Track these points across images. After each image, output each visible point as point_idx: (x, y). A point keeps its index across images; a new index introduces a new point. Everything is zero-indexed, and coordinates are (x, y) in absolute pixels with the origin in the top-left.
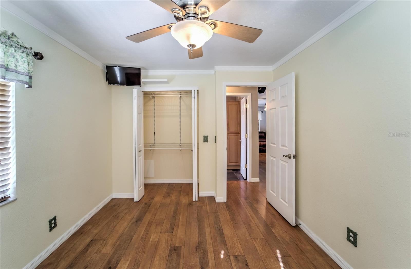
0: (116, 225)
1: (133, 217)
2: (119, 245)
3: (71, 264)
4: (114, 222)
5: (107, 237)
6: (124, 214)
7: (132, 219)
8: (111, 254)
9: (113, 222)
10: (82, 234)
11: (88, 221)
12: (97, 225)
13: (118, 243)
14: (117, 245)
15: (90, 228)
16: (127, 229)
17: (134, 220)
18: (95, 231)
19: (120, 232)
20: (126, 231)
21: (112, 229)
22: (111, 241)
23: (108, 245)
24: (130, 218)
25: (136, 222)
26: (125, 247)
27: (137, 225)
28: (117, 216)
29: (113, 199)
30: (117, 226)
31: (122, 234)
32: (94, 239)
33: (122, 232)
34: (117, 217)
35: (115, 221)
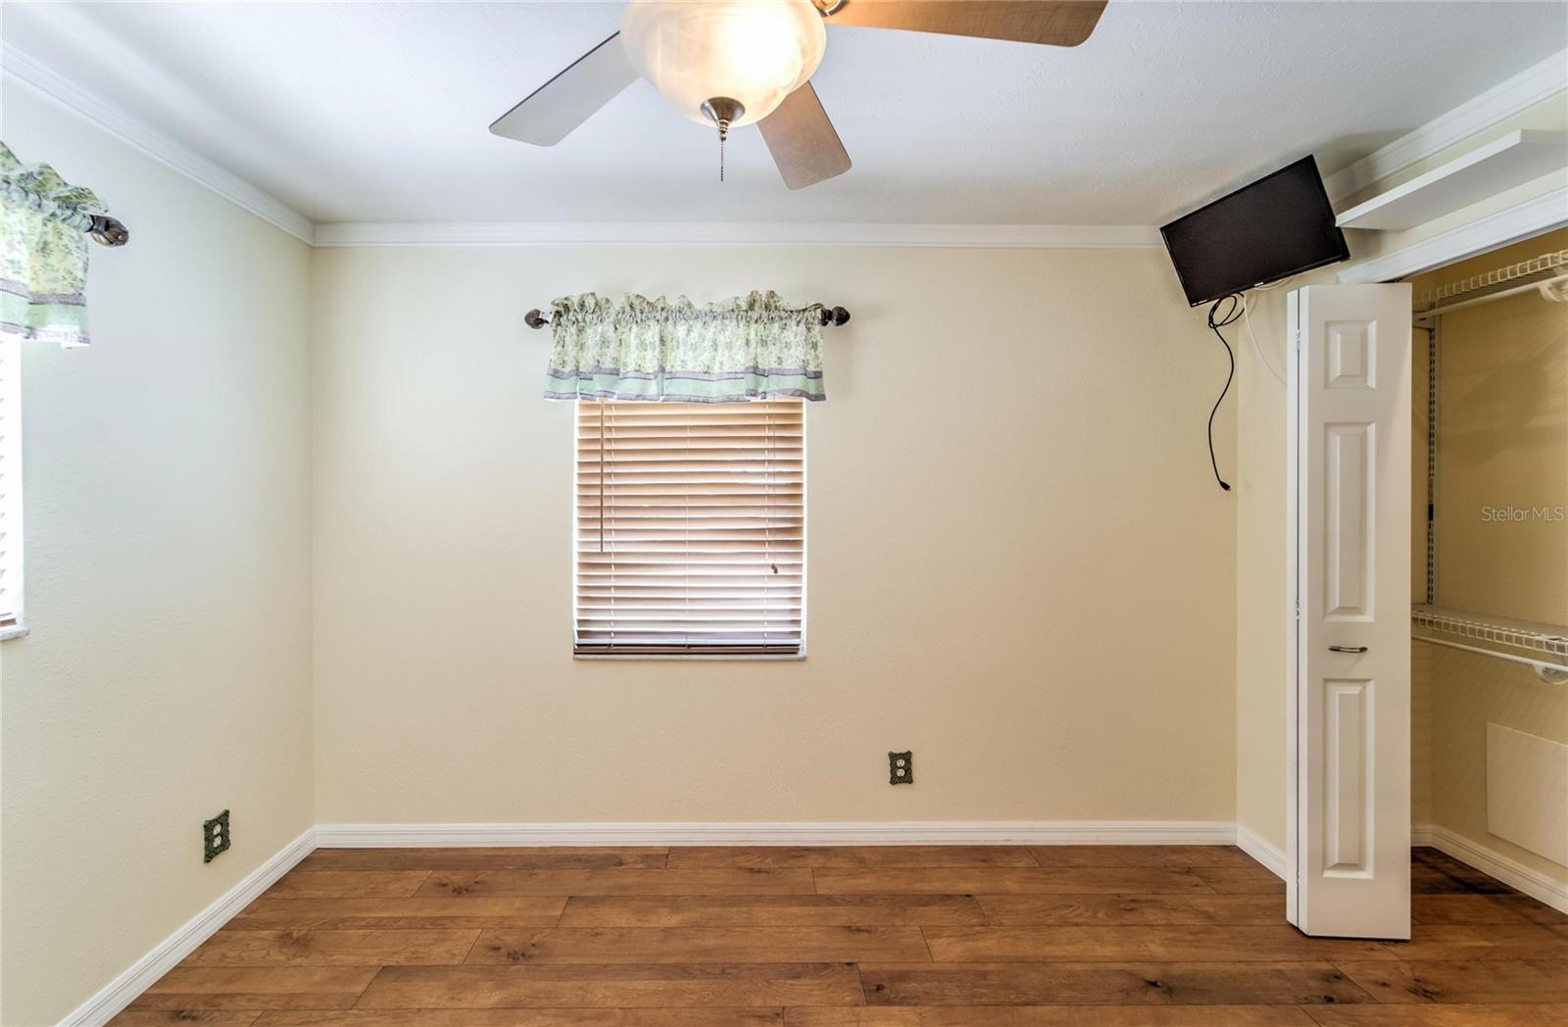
0: (1077, 925)
1: (1170, 963)
2: (984, 975)
3: (870, 897)
4: (1089, 913)
5: (1001, 925)
6: (1164, 922)
7: (1153, 961)
8: (935, 967)
9: (1087, 911)
10: (982, 864)
11: (1048, 847)
12: (1045, 876)
13: (991, 967)
14: (979, 967)
15: (1019, 865)
16: (1077, 967)
17: (1152, 973)
18: (1011, 884)
19: (1048, 950)
20: (1068, 966)
21: (1050, 921)
22: (988, 945)
23: (971, 944)
24: (1156, 948)
25: (1142, 984)
26: (982, 995)
27: (1128, 994)
28: (1133, 905)
29: (1232, 850)
30: (1075, 928)
31: (1042, 959)
32: (978, 898)
33: (1055, 957)
34: (1125, 909)
35: (1096, 912)
